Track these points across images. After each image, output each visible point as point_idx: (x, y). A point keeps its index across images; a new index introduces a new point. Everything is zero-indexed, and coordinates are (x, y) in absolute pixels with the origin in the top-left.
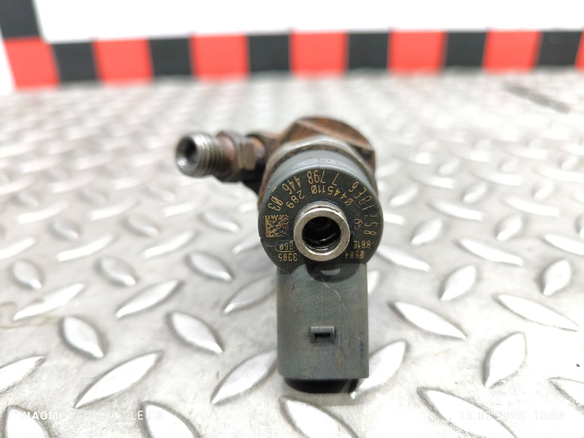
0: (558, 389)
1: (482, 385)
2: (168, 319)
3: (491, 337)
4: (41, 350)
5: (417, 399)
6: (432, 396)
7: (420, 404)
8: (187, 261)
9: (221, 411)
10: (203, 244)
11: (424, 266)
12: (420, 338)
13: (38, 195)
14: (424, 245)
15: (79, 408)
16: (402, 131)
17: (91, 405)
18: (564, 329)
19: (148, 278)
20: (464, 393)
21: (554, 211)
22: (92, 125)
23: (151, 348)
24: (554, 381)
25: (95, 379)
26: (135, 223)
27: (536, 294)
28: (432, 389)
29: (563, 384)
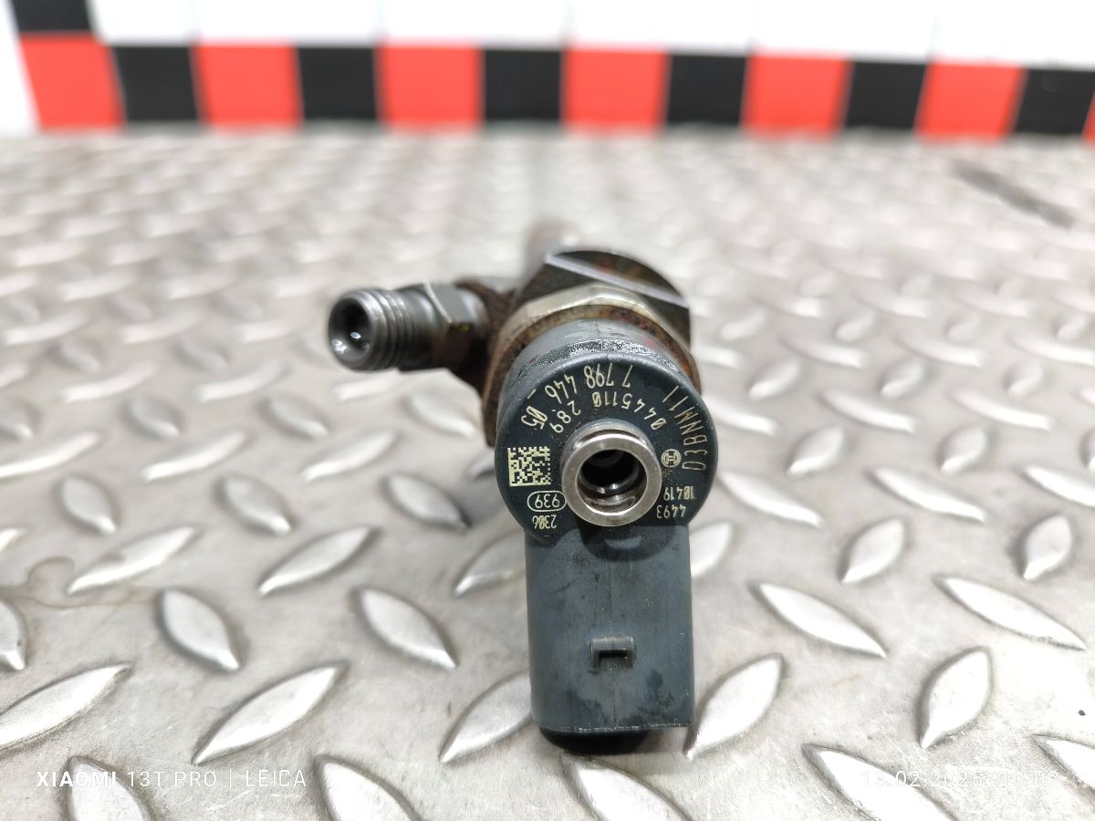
0: (1048, 755)
1: (914, 744)
2: (355, 601)
3: (930, 655)
4: (123, 652)
5: (802, 765)
6: (829, 760)
7: (807, 774)
8: (385, 490)
9: (457, 776)
10: (411, 458)
11: (810, 517)
12: (806, 653)
13: (97, 348)
14: (810, 475)
15: (202, 764)
16: (768, 252)
17: (223, 759)
18: (1058, 645)
19: (316, 522)
20: (883, 757)
21: (1041, 421)
23: (327, 656)
24: (1041, 740)
25: (227, 711)
26: (283, 411)
27: (1011, 578)
28: (828, 748)
29: (1057, 747)
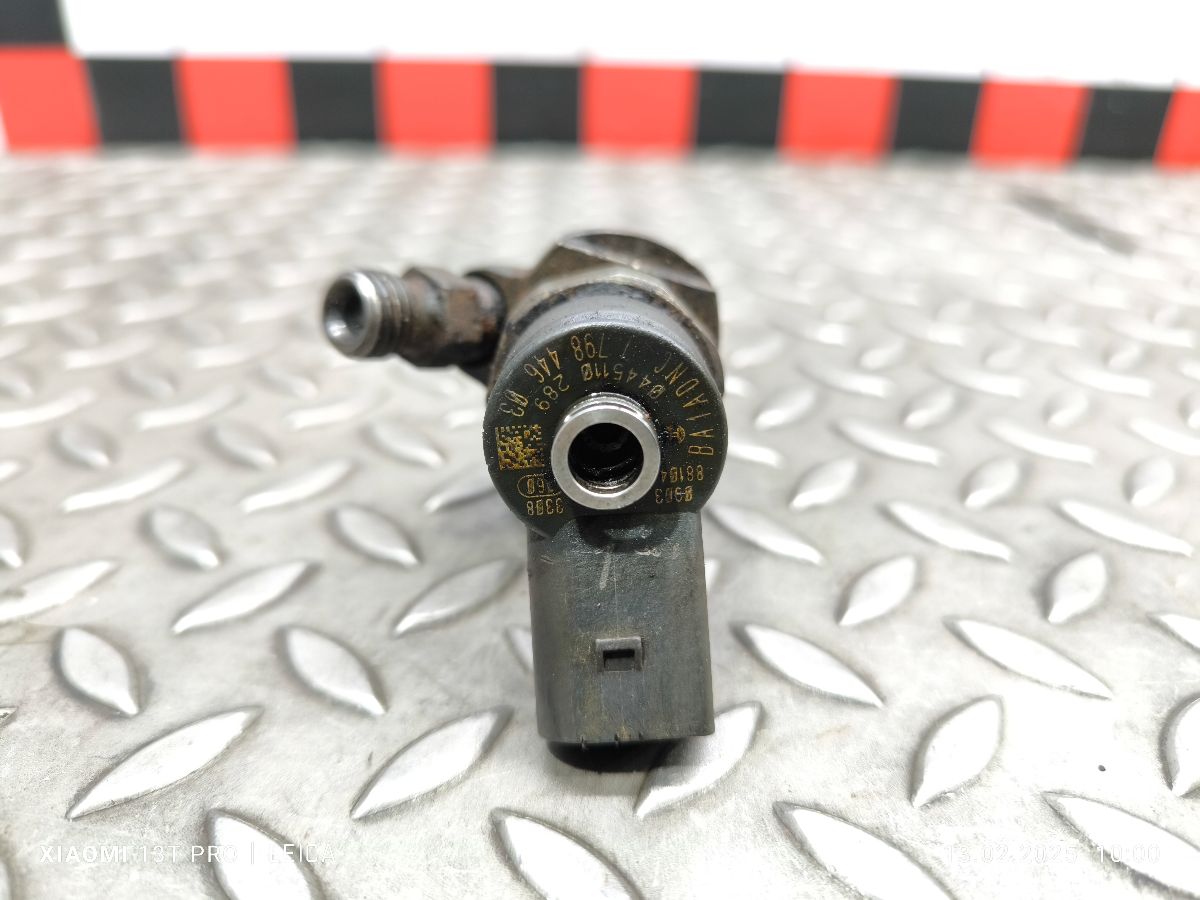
0: (1059, 815)
1: (905, 802)
2: (280, 641)
3: (933, 704)
4: (7, 695)
5: (772, 825)
6: (802, 819)
7: (776, 835)
8: (331, 524)
9: (368, 833)
10: (365, 489)
11: (812, 555)
12: (790, 701)
13: (33, 375)
14: (814, 509)
15: (76, 819)
16: (793, 277)
17: (101, 813)
18: (1082, 694)
19: (246, 556)
20: (868, 818)
21: (1083, 454)
22: (161, 231)
23: (239, 700)
24: (1052, 798)
25: (115, 761)
26: (231, 441)
27: (1033, 620)
28: (804, 807)
29: (1069, 806)
